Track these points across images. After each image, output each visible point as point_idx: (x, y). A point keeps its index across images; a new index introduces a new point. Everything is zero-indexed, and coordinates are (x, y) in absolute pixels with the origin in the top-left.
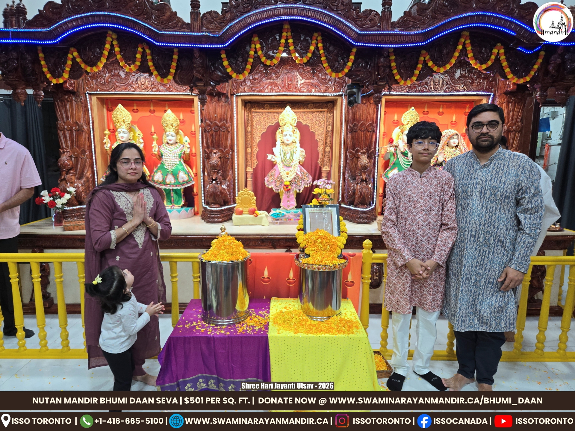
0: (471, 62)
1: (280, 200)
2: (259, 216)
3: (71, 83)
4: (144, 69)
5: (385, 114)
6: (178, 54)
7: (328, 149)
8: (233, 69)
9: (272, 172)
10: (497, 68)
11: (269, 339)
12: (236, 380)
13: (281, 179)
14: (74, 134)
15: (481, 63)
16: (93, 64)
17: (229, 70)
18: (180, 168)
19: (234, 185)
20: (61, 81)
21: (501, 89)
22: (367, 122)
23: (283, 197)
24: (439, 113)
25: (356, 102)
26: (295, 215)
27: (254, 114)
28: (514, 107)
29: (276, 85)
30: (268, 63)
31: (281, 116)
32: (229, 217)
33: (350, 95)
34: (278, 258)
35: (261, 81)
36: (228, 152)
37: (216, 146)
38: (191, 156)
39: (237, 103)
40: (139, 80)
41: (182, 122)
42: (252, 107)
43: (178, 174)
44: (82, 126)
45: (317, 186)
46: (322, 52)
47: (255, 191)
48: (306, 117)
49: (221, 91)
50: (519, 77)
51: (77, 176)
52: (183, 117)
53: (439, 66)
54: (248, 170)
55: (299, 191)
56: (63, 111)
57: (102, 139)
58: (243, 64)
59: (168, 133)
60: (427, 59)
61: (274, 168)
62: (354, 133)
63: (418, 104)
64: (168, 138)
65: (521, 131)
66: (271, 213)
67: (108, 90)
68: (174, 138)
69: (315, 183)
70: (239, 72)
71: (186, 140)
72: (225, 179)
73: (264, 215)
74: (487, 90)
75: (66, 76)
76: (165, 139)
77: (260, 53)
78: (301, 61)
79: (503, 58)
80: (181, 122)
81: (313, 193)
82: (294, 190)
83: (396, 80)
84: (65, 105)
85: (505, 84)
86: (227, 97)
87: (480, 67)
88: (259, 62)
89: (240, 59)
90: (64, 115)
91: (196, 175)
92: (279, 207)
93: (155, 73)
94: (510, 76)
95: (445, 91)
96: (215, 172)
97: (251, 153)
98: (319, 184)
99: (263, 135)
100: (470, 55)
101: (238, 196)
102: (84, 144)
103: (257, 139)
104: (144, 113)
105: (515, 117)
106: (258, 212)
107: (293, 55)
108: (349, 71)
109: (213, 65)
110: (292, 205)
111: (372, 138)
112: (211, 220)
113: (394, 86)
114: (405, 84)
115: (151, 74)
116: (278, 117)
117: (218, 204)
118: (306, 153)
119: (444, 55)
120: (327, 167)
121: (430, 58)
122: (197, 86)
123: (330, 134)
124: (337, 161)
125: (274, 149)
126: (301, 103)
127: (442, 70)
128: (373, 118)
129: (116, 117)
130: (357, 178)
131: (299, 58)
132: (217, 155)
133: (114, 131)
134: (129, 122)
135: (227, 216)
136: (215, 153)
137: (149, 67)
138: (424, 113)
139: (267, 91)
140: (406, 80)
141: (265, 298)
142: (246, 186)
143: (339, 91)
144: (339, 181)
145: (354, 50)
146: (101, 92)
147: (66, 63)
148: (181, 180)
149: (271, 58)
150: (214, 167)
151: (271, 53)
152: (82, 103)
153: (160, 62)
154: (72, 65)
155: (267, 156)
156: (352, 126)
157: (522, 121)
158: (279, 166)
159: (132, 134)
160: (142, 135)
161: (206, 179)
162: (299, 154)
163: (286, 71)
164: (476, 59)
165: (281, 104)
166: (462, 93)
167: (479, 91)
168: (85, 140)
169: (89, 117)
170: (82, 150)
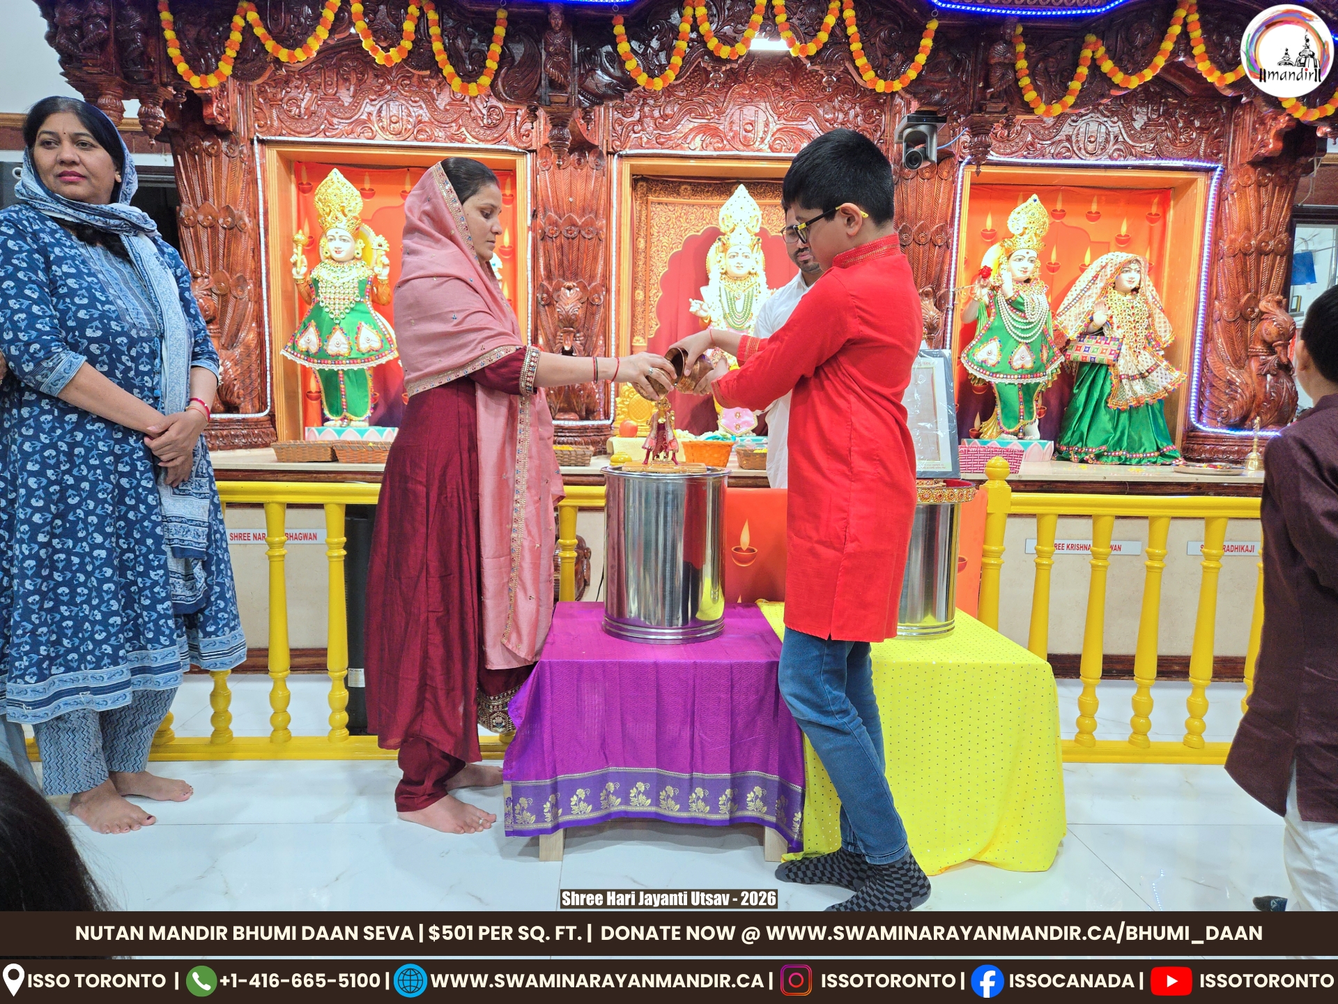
0: (1200, 67)
3: (221, 109)
6: (506, 23)
8: (639, 65)
14: (221, 236)
16: (294, 41)
17: (632, 65)
20: (209, 84)
21: (1242, 153)
22: (933, 222)
24: (1091, 217)
25: (926, 158)
27: (657, 209)
28: (1272, 196)
29: (715, 132)
30: (725, 51)
31: (723, 211)
32: (599, 447)
33: (911, 142)
35: (679, 122)
36: (596, 291)
37: (568, 273)
39: (619, 174)
40: (384, 111)
42: (649, 190)
44: (241, 218)
46: (852, 30)
49: (592, 136)
50: (1310, 106)
53: (1128, 72)
56: (195, 181)
58: (663, 55)
60: (1098, 55)
65: (1286, 253)
67: (307, 134)
70: (653, 73)
74: (1208, 158)
75: (226, 69)
77: (705, 28)
83: (1027, 104)
84: (202, 164)
87: (1220, 80)
88: (702, 50)
89: (656, 44)
90: (197, 189)
93: (449, 70)
95: (1111, 157)
96: (569, 333)
97: (645, 302)
99: (675, 260)
100: (1199, 50)
102: (245, 265)
103: (661, 268)
104: (388, 199)
105: (1273, 220)
108: (920, 74)
111: (943, 262)
116: (715, 215)
119: (1137, 48)
121: (1107, 52)
125: (703, 290)
129: (324, 202)
132: (573, 294)
134: (356, 215)
136: (569, 288)
137: (433, 56)
139: (692, 146)
141: (740, 601)
145: (935, 23)
146: (289, 139)
147: (227, 39)
149: (730, 41)
150: (568, 323)
151: (729, 30)
152: (242, 161)
153: (460, 44)
154: (242, 44)
155: (689, 305)
159: (360, 244)
160: (386, 246)
163: (740, 100)
164: (1212, 59)
166: (1150, 163)
167: (1189, 158)
168: (246, 253)
169: (258, 200)
170: (238, 278)
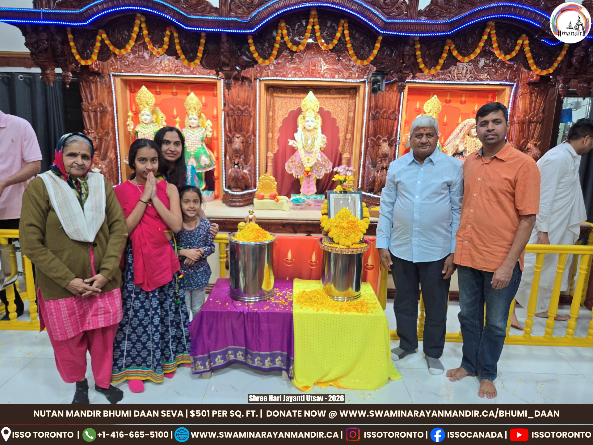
0: (496, 52)
1: (300, 186)
2: (280, 201)
3: (96, 64)
4: (171, 52)
5: (407, 102)
6: (205, 38)
7: (349, 136)
8: (259, 54)
9: (293, 158)
10: (521, 58)
11: (294, 315)
12: (262, 353)
13: (302, 164)
14: (99, 115)
15: (505, 54)
16: (121, 46)
17: (256, 55)
18: (202, 151)
19: (255, 170)
20: (89, 62)
21: (524, 79)
22: (389, 109)
23: (303, 183)
24: (462, 103)
25: (380, 90)
26: (315, 201)
27: (277, 99)
28: (537, 98)
29: (299, 70)
30: (294, 49)
31: (303, 102)
32: (250, 201)
33: (375, 82)
34: (300, 241)
35: (285, 66)
36: (249, 137)
37: (238, 130)
38: (213, 140)
39: (259, 87)
40: (162, 62)
41: (205, 105)
42: (274, 92)
43: (200, 157)
44: (106, 108)
45: (337, 173)
46: (348, 39)
47: (275, 175)
48: (328, 103)
49: (245, 75)
50: (543, 69)
51: (101, 157)
52: (206, 100)
53: (464, 56)
54: (268, 155)
55: (320, 178)
56: (87, 91)
57: (125, 121)
58: (269, 49)
59: (190, 116)
60: (452, 48)
61: (296, 153)
62: (376, 121)
63: (441, 93)
64: (190, 121)
65: (542, 122)
66: (291, 199)
67: (132, 72)
68: (196, 122)
69: (335, 170)
70: (265, 58)
71: (209, 123)
72: (246, 164)
73: (285, 201)
74: (511, 80)
75: (95, 57)
76: (187, 122)
77: (286, 38)
78: (327, 47)
79: (527, 49)
80: (203, 106)
81: (333, 179)
82: (315, 176)
83: (421, 69)
84: (90, 86)
85: (529, 75)
86: (250, 81)
87: (504, 58)
88: (285, 48)
89: (267, 45)
90: (89, 96)
91: (217, 159)
92: (298, 192)
93: (183, 57)
94: (534, 67)
95: (468, 80)
96: (237, 157)
97: (272, 138)
98: (339, 170)
99: (285, 121)
100: (495, 45)
101: (259, 181)
102: (108, 126)
103: (279, 124)
104: (166, 96)
105: (537, 108)
106: (278, 197)
107: (319, 42)
108: (375, 58)
109: (240, 49)
110: (312, 191)
111: (394, 126)
112: (233, 204)
113: (418, 74)
114: (429, 73)
115: (178, 57)
116: (301, 102)
117: (240, 188)
118: (327, 139)
119: (469, 44)
120: (348, 154)
121: (455, 47)
122: (222, 71)
123: (351, 121)
124: (358, 148)
125: (295, 135)
126: (324, 89)
127: (467, 59)
128: (395, 105)
129: (140, 99)
130: (378, 165)
131: (325, 45)
132: (239, 140)
133: (137, 113)
134: (152, 105)
135: (248, 201)
136: (238, 138)
137: (176, 51)
138: (446, 101)
139: (290, 76)
140: (430, 69)
141: (288, 279)
142: (266, 172)
143: (363, 78)
144: (359, 168)
145: (380, 38)
146: (125, 74)
147: (95, 45)
148: (203, 164)
149: (297, 44)
150: (236, 151)
151: (297, 39)
152: (106, 84)
153: (188, 46)
154: (101, 47)
155: (289, 142)
156: (374, 113)
157: (543, 112)
158: (300, 152)
159: (155, 116)
160: (165, 118)
161: (228, 163)
162: (320, 140)
163: (310, 56)
164: (500, 50)
165: (304, 89)
166: (485, 83)
167: (502, 81)
168: (109, 121)
169: (113, 99)
170: (106, 132)
